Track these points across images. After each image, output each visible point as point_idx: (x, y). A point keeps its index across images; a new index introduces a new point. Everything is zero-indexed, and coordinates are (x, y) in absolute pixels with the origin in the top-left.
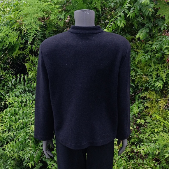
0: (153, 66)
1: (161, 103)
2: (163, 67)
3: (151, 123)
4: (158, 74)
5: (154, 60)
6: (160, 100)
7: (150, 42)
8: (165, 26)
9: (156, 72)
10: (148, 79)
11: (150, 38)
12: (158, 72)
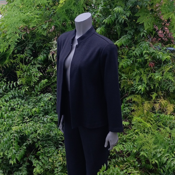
0: (136, 70)
1: (145, 106)
2: (146, 71)
3: (135, 125)
4: (141, 78)
5: (137, 64)
6: (144, 103)
7: (133, 48)
8: (144, 32)
9: (139, 76)
10: (132, 83)
11: (133, 44)
12: (141, 76)
